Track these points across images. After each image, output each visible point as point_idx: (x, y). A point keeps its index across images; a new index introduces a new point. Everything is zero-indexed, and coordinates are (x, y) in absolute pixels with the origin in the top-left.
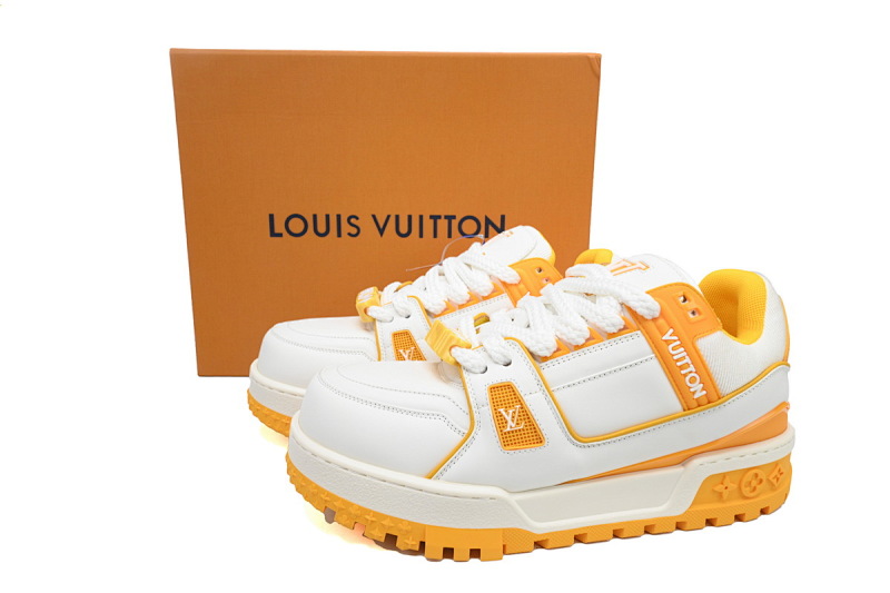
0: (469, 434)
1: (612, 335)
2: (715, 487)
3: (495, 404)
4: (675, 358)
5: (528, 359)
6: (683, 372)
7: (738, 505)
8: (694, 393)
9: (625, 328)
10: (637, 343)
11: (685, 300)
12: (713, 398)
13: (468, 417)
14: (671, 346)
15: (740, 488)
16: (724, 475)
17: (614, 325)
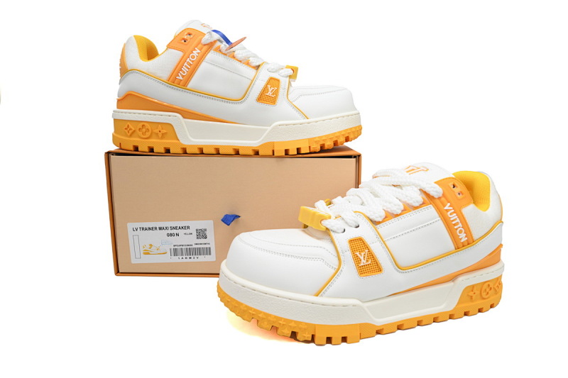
0: (339, 269)
1: (416, 208)
2: (469, 293)
3: (353, 251)
4: (452, 219)
5: (370, 223)
6: (456, 227)
7: (479, 303)
8: (461, 239)
9: (423, 203)
10: (430, 211)
11: (454, 187)
12: (470, 242)
13: (337, 259)
14: (449, 213)
15: (481, 293)
16: (473, 286)
17: (417, 202)
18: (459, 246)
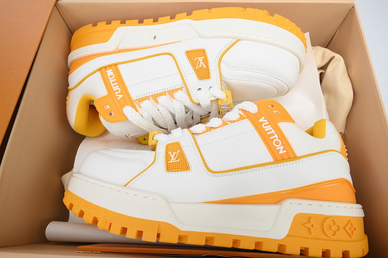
0: (151, 165)
4: (266, 130)
8: (279, 150)
14: (263, 124)
15: (323, 229)
18: (278, 159)
